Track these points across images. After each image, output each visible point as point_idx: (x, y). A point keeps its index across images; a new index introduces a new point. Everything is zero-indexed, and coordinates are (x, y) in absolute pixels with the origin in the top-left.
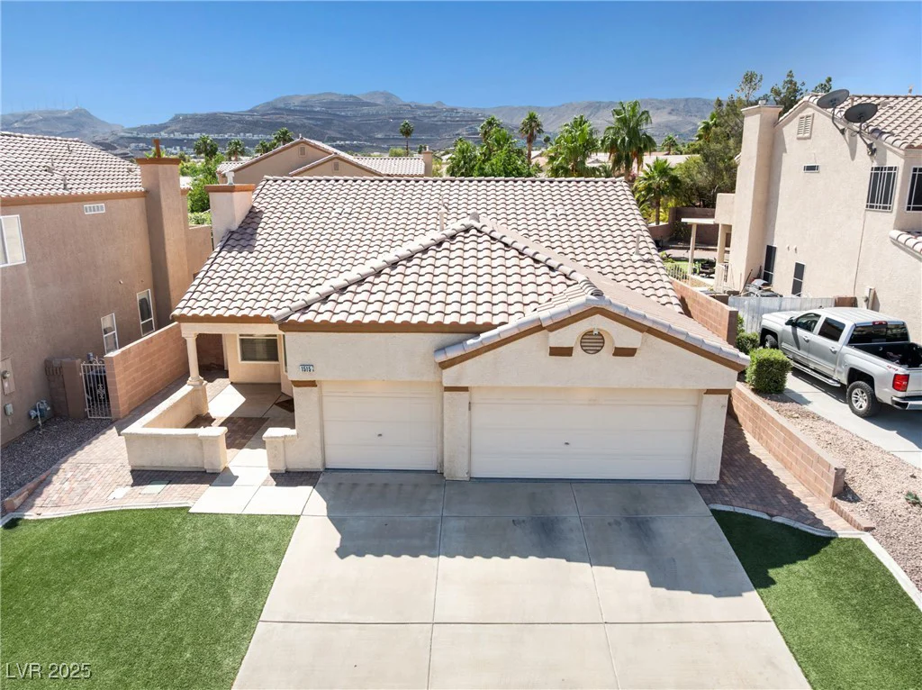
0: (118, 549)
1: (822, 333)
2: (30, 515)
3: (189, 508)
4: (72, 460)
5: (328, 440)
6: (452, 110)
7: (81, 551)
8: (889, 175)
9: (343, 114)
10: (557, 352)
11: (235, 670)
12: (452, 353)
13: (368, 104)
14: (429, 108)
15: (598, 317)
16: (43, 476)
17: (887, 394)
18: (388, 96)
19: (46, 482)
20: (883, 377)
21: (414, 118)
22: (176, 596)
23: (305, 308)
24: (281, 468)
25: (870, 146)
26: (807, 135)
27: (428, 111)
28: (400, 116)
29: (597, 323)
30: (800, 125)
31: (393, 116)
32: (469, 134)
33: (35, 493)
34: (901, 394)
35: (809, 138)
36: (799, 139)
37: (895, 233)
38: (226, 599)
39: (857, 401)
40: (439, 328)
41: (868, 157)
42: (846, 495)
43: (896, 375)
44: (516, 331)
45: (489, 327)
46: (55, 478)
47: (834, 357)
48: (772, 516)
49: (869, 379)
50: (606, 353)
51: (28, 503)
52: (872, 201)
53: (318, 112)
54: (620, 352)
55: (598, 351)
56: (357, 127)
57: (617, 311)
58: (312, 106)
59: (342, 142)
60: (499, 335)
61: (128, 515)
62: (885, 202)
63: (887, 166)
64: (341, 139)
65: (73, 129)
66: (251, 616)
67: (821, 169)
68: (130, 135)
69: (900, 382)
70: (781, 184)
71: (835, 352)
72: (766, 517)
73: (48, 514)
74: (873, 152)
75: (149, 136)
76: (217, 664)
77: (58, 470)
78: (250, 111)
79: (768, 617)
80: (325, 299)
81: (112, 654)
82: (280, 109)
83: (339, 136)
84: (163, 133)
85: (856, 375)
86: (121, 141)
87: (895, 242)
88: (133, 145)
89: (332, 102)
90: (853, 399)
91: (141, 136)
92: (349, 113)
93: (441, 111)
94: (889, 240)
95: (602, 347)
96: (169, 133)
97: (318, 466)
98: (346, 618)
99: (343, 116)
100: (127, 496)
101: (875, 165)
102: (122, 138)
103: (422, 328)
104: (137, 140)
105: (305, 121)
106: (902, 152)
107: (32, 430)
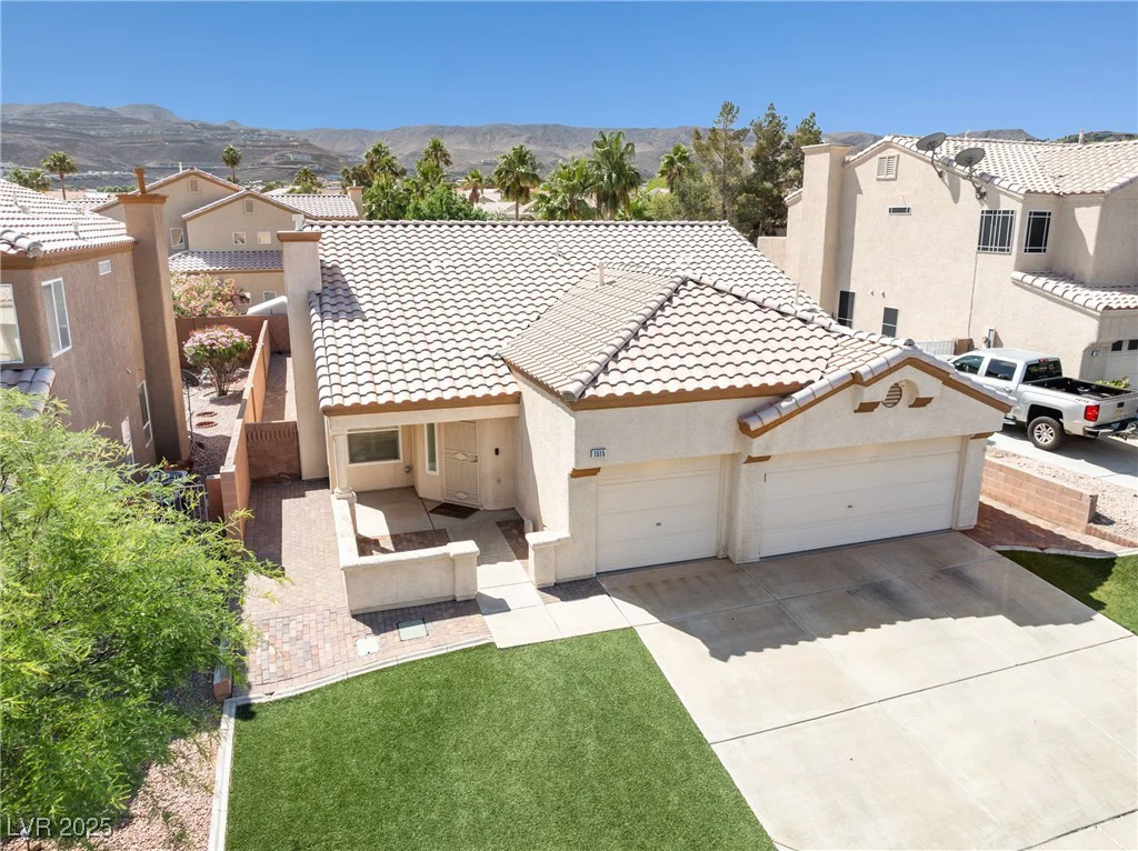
1: (989, 374)
6: (253, 131)
8: (1005, 219)
9: (92, 133)
13: (133, 121)
14: (222, 128)
17: (1076, 425)
18: (157, 112)
20: (1073, 410)
21: (200, 141)
24: (551, 580)
25: (978, 190)
26: (890, 176)
27: (219, 132)
28: (179, 138)
30: (880, 165)
31: (169, 138)
32: (280, 164)
34: (1093, 424)
35: (895, 179)
36: (878, 180)
37: (1019, 275)
39: (1040, 437)
41: (977, 202)
42: (1100, 521)
43: (1087, 407)
44: (830, 389)
45: (798, 387)
48: (1042, 549)
49: (1056, 414)
52: (986, 243)
53: (52, 129)
55: (895, 404)
56: (117, 152)
58: (43, 121)
59: (97, 173)
60: (811, 394)
62: (1002, 244)
63: (1002, 209)
64: (94, 169)
67: (912, 211)
69: (1091, 413)
70: (856, 226)
71: (1009, 391)
72: (1039, 551)
74: (982, 196)
79: (1130, 633)
80: (604, 369)
83: (90, 163)
85: (1037, 411)
87: (1019, 283)
89: (74, 116)
90: (1036, 434)
92: (102, 133)
93: (236, 133)
94: (1010, 281)
99: (91, 136)
101: (986, 208)
105: (35, 142)
106: (1021, 197)
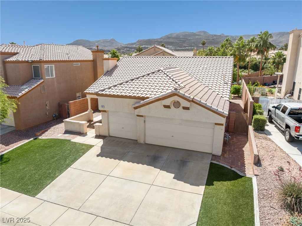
0: (51, 147)
1: (282, 111)
2: (40, 138)
3: (71, 140)
4: (54, 127)
5: (110, 128)
6: (227, 36)
7: (44, 146)
9: (189, 38)
10: (166, 107)
11: (58, 176)
12: (137, 105)
13: (198, 35)
15: (176, 96)
16: (46, 129)
17: (293, 133)
19: (47, 131)
20: (293, 127)
21: (213, 39)
22: (56, 159)
23: (103, 90)
24: (98, 134)
27: (218, 37)
28: (208, 39)
29: (176, 98)
31: (206, 39)
33: (43, 133)
34: (298, 134)
38: (66, 161)
39: (287, 136)
40: (134, 98)
42: (258, 164)
43: (296, 126)
44: (154, 100)
45: (148, 98)
46: (49, 130)
47: (283, 119)
48: (231, 168)
49: (289, 128)
50: (181, 108)
51: (40, 135)
53: (181, 38)
54: (184, 108)
55: (179, 107)
56: (194, 43)
57: (181, 95)
58: (180, 36)
60: (149, 100)
61: (57, 140)
65: (111, 44)
66: (68, 166)
68: (125, 46)
69: (297, 129)
71: (283, 118)
72: (229, 168)
73: (43, 138)
75: (130, 46)
76: (55, 174)
77: (50, 128)
78: (160, 38)
80: (110, 88)
81: (36, 168)
82: (170, 37)
83: (187, 46)
84: (134, 45)
85: (287, 126)
86: (122, 48)
88: (126, 49)
89: (186, 35)
91: (128, 46)
92: (191, 38)
95: (180, 106)
96: (136, 45)
97: (107, 134)
98: (89, 170)
100: (61, 136)
102: (123, 47)
103: (130, 97)
104: (127, 47)
105: (177, 41)
107: (53, 120)
